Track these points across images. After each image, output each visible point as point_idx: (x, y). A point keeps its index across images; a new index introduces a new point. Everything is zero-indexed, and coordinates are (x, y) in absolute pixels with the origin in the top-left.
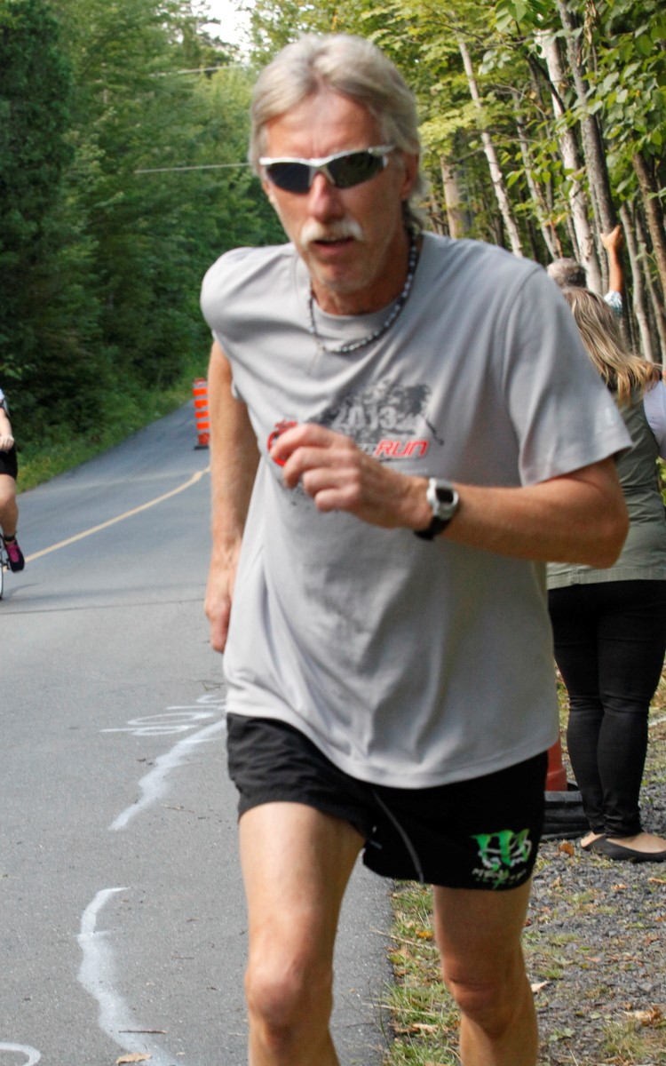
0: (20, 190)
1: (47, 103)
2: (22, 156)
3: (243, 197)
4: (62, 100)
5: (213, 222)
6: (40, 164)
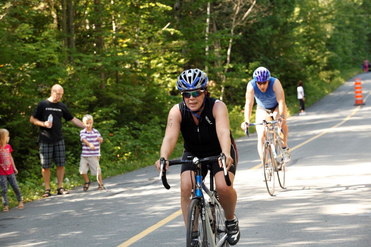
3: (359, 8)
5: (348, 18)
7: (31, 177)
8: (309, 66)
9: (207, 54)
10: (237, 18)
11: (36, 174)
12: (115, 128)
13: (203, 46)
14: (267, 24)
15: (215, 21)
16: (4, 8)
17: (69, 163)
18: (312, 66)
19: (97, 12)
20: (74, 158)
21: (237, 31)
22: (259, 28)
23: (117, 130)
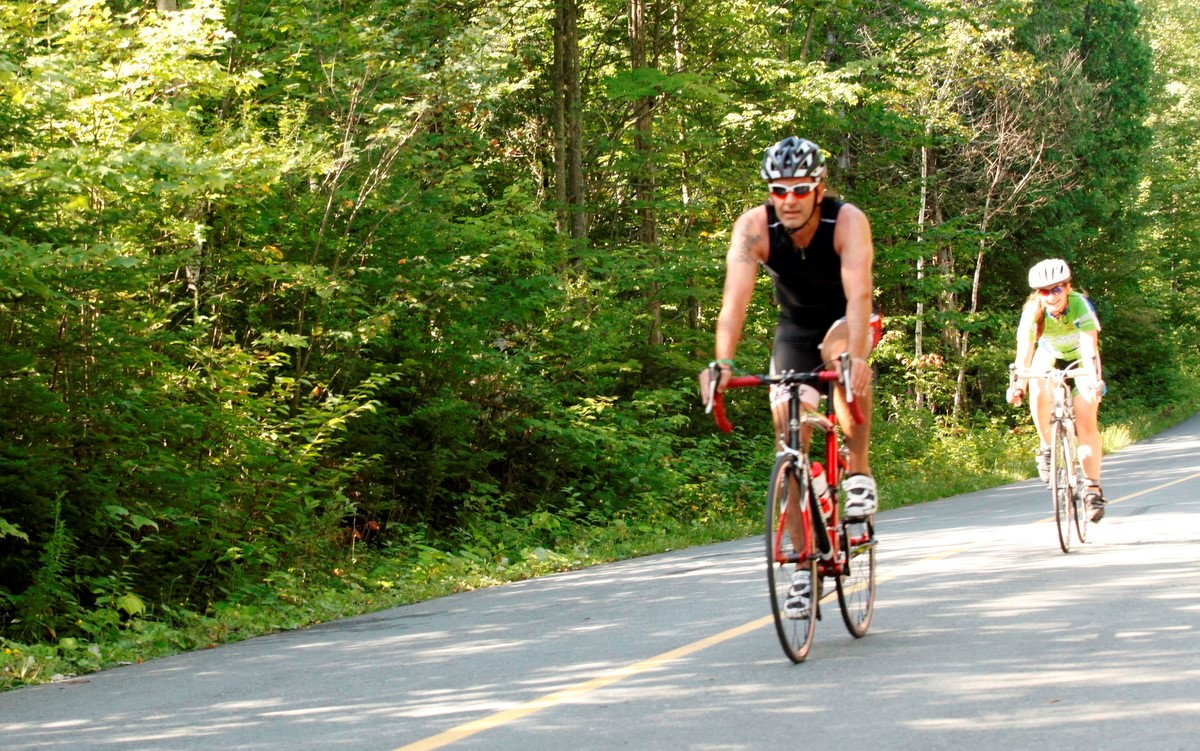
0: (1101, 170)
1: (1127, 87)
2: (1103, 136)
4: (1142, 84)
6: (1120, 144)
7: (473, 542)
8: (1177, 326)
9: (920, 275)
10: (996, 197)
11: (488, 535)
12: (686, 440)
13: (908, 255)
14: (1071, 213)
15: (941, 205)
16: (409, 114)
17: (570, 513)
18: (1183, 328)
19: (643, 151)
20: (582, 504)
21: (995, 226)
22: (1051, 225)
23: (691, 446)
